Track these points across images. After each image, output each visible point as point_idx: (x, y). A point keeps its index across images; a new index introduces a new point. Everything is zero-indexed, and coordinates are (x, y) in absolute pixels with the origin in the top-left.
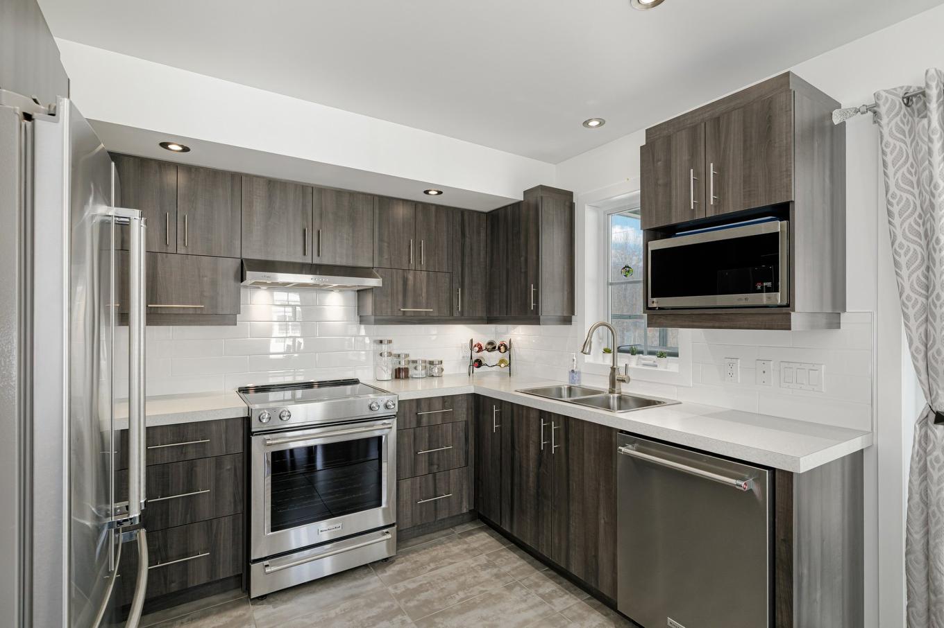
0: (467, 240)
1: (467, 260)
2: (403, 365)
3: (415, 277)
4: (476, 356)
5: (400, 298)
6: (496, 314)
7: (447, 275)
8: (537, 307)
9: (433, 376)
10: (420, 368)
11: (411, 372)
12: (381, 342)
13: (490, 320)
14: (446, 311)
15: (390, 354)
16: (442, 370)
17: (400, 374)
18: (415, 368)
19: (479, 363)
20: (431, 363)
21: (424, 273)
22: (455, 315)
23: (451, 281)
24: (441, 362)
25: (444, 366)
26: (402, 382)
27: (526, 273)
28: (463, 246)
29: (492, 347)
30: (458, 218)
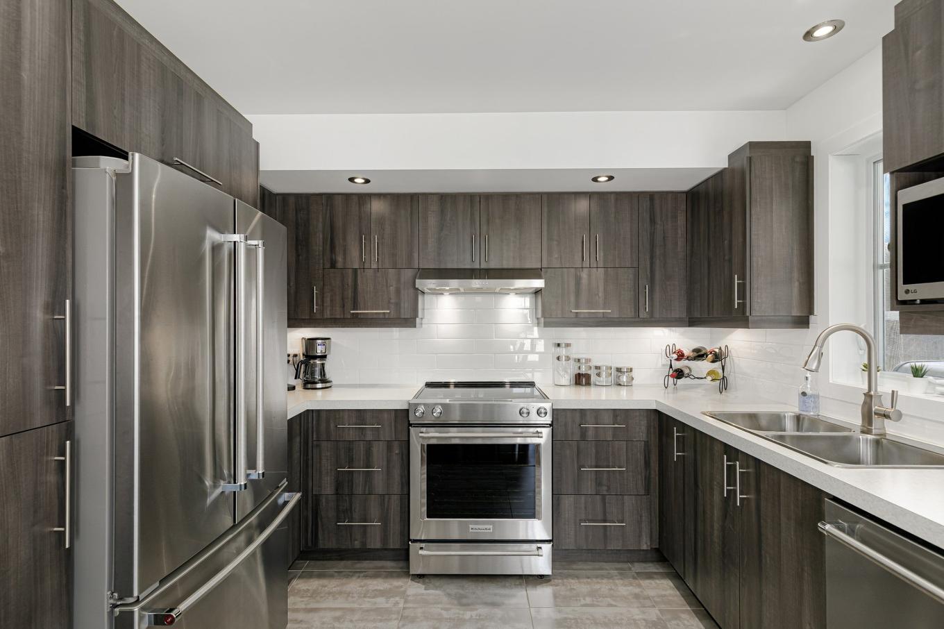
0: (659, 227)
1: (658, 252)
2: (583, 370)
3: (589, 276)
4: (677, 365)
5: (572, 299)
6: (697, 315)
7: (631, 271)
8: (743, 306)
9: (620, 385)
10: (604, 374)
11: (594, 378)
12: (559, 345)
13: (692, 322)
14: (629, 312)
15: (568, 358)
16: (633, 379)
17: (581, 380)
18: (599, 375)
19: (679, 374)
20: (619, 370)
21: (601, 271)
22: (641, 316)
23: (637, 277)
24: (631, 370)
25: (634, 374)
26: (583, 389)
27: (730, 261)
28: (652, 234)
29: (699, 355)
30: (646, 204)
